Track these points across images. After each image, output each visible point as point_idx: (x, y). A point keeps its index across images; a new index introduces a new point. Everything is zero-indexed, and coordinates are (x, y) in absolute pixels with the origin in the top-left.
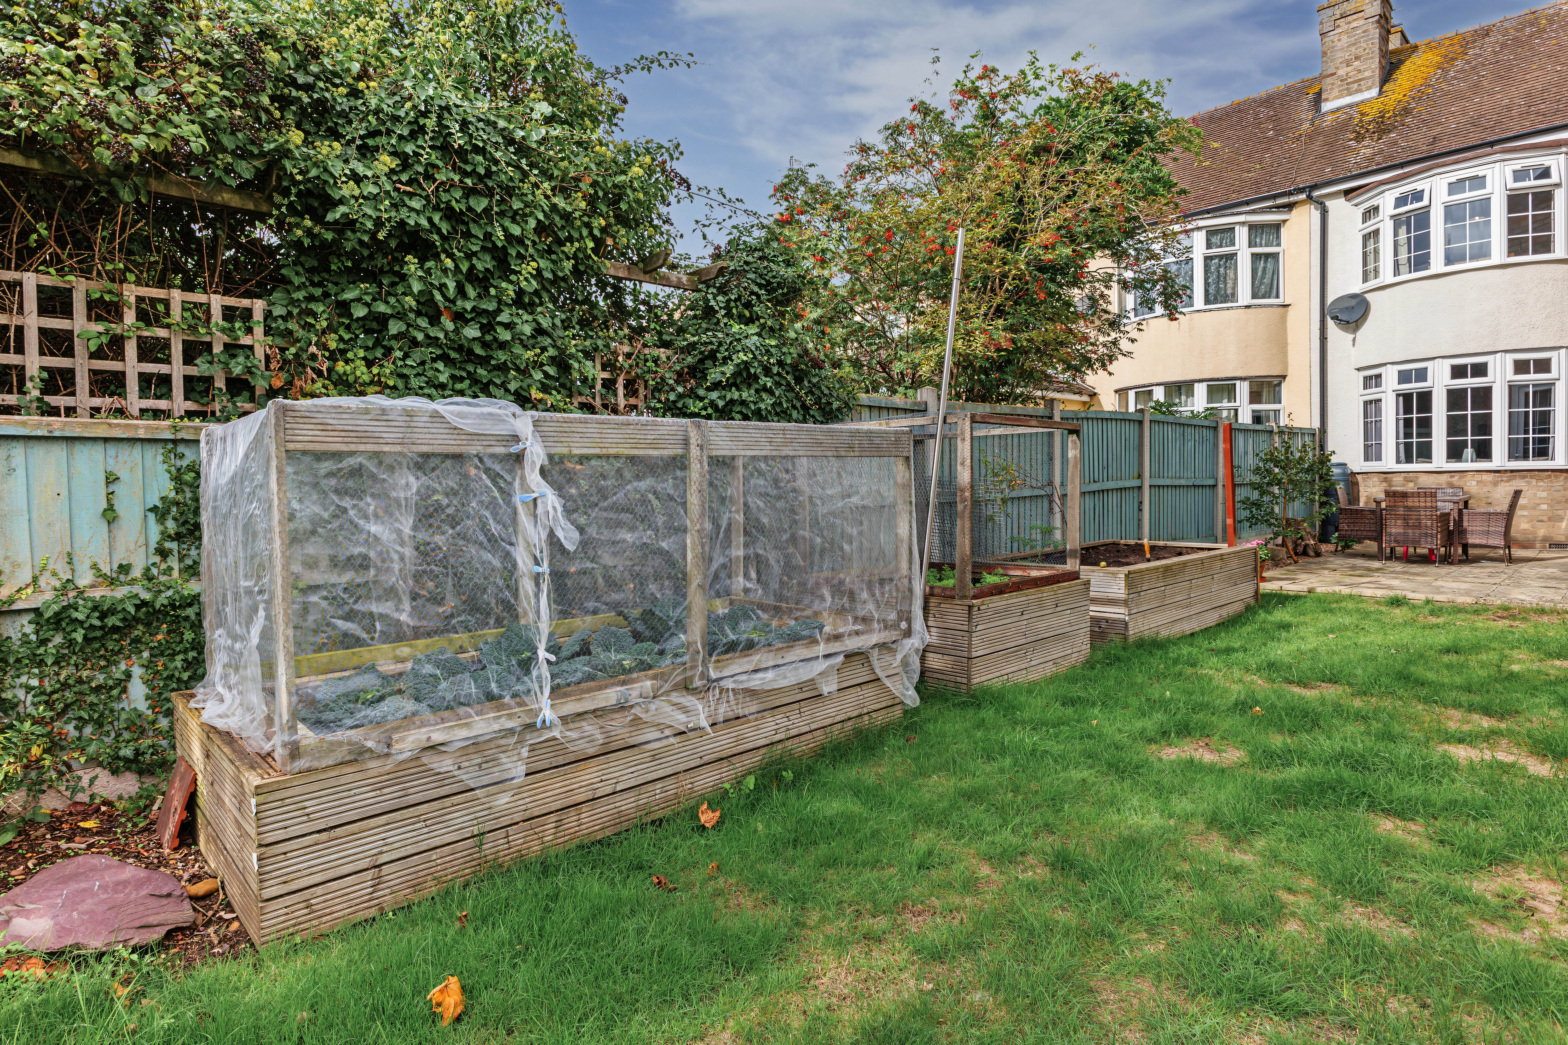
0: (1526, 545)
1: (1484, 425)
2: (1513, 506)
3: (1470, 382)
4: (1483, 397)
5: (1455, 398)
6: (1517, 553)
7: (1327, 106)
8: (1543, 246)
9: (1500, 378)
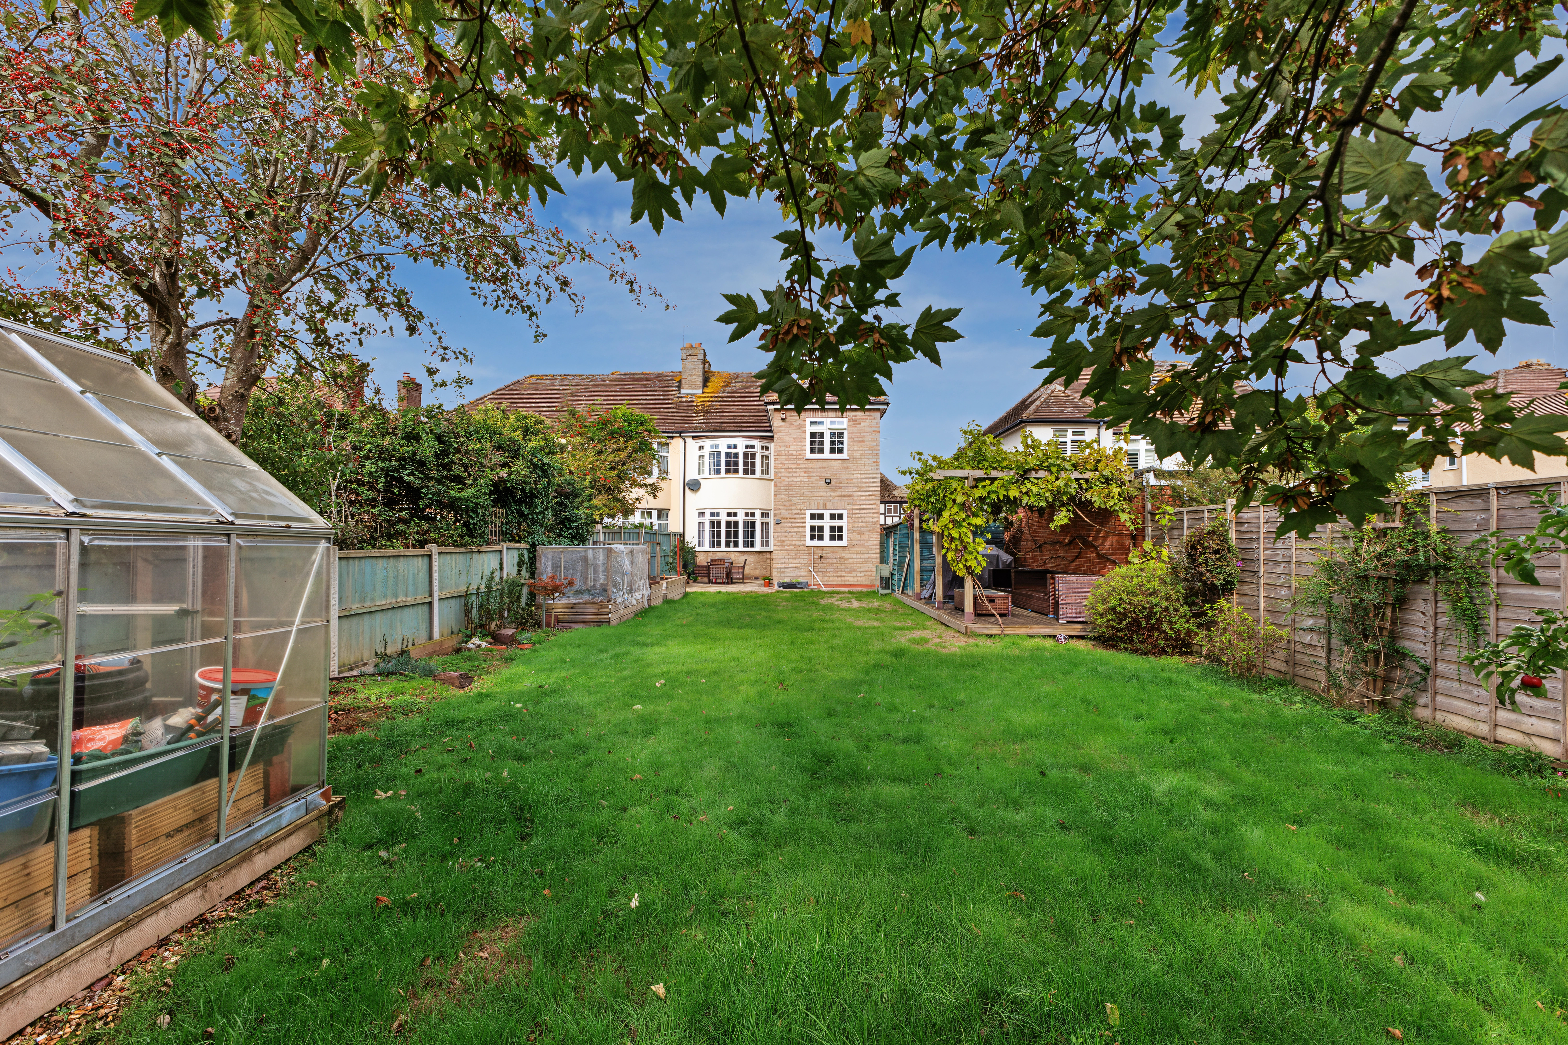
0: (748, 577)
1: (736, 535)
2: (745, 564)
3: (732, 519)
4: (736, 525)
5: (728, 525)
6: (745, 580)
7: (683, 391)
8: (753, 472)
9: (741, 518)
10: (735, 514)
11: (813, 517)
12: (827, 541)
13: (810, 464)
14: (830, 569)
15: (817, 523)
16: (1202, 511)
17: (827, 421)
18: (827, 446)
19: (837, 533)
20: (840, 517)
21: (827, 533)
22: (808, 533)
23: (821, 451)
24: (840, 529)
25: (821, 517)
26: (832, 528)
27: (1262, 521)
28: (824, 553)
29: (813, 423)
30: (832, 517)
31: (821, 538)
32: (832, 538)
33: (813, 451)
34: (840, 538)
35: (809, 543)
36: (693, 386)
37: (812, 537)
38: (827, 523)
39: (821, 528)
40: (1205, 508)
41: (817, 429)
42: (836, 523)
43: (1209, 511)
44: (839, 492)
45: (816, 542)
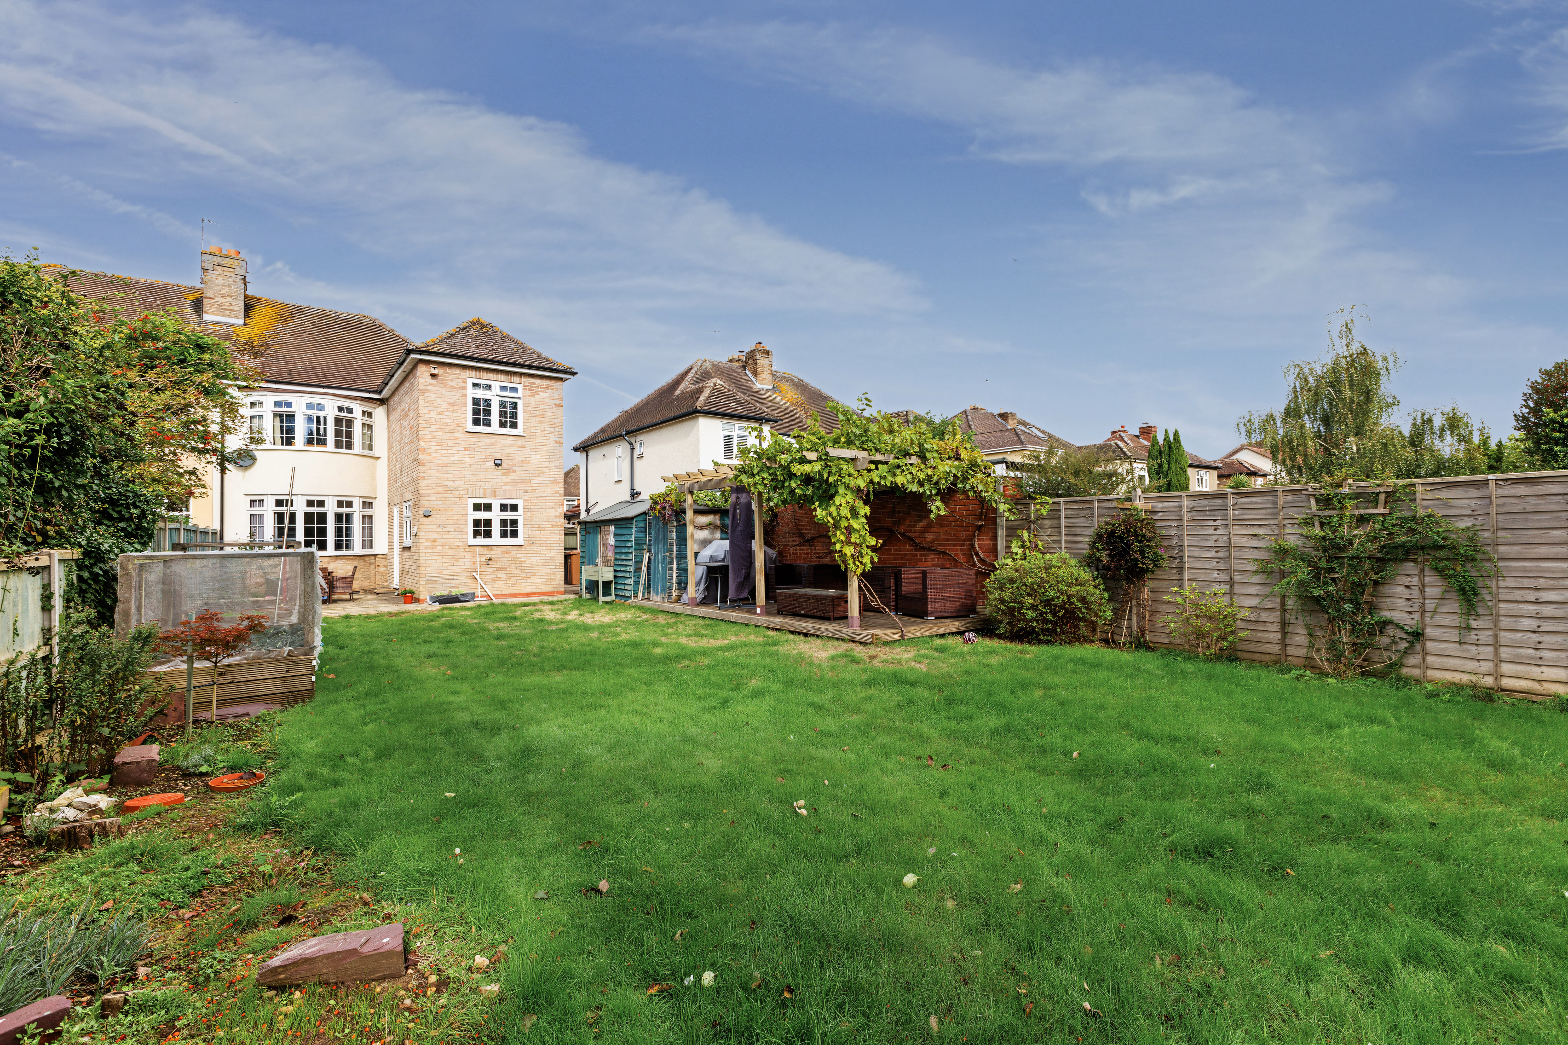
0: (357, 592)
1: (323, 532)
2: (354, 573)
3: (315, 510)
4: (322, 517)
5: (308, 517)
6: (355, 596)
7: (206, 317)
8: (349, 446)
9: (331, 509)
10: (321, 504)
11: (477, 507)
12: (496, 538)
13: (474, 438)
14: (502, 575)
15: (483, 515)
16: (1092, 501)
17: (496, 386)
18: (495, 417)
19: (510, 529)
20: (514, 508)
21: (496, 529)
22: (471, 528)
23: (488, 423)
24: (514, 523)
25: (488, 507)
26: (504, 523)
27: (1185, 509)
28: (493, 554)
29: (476, 385)
30: (503, 507)
31: (488, 534)
32: (504, 535)
33: (476, 422)
34: (514, 534)
35: (472, 541)
36: (223, 310)
37: (476, 534)
38: (496, 516)
39: (488, 523)
40: (1095, 498)
41: (482, 394)
42: (509, 515)
43: (1099, 501)
44: (512, 477)
45: (481, 541)
